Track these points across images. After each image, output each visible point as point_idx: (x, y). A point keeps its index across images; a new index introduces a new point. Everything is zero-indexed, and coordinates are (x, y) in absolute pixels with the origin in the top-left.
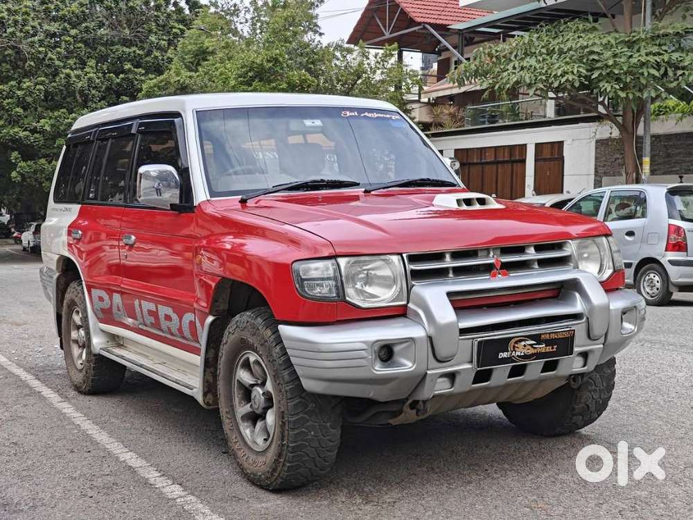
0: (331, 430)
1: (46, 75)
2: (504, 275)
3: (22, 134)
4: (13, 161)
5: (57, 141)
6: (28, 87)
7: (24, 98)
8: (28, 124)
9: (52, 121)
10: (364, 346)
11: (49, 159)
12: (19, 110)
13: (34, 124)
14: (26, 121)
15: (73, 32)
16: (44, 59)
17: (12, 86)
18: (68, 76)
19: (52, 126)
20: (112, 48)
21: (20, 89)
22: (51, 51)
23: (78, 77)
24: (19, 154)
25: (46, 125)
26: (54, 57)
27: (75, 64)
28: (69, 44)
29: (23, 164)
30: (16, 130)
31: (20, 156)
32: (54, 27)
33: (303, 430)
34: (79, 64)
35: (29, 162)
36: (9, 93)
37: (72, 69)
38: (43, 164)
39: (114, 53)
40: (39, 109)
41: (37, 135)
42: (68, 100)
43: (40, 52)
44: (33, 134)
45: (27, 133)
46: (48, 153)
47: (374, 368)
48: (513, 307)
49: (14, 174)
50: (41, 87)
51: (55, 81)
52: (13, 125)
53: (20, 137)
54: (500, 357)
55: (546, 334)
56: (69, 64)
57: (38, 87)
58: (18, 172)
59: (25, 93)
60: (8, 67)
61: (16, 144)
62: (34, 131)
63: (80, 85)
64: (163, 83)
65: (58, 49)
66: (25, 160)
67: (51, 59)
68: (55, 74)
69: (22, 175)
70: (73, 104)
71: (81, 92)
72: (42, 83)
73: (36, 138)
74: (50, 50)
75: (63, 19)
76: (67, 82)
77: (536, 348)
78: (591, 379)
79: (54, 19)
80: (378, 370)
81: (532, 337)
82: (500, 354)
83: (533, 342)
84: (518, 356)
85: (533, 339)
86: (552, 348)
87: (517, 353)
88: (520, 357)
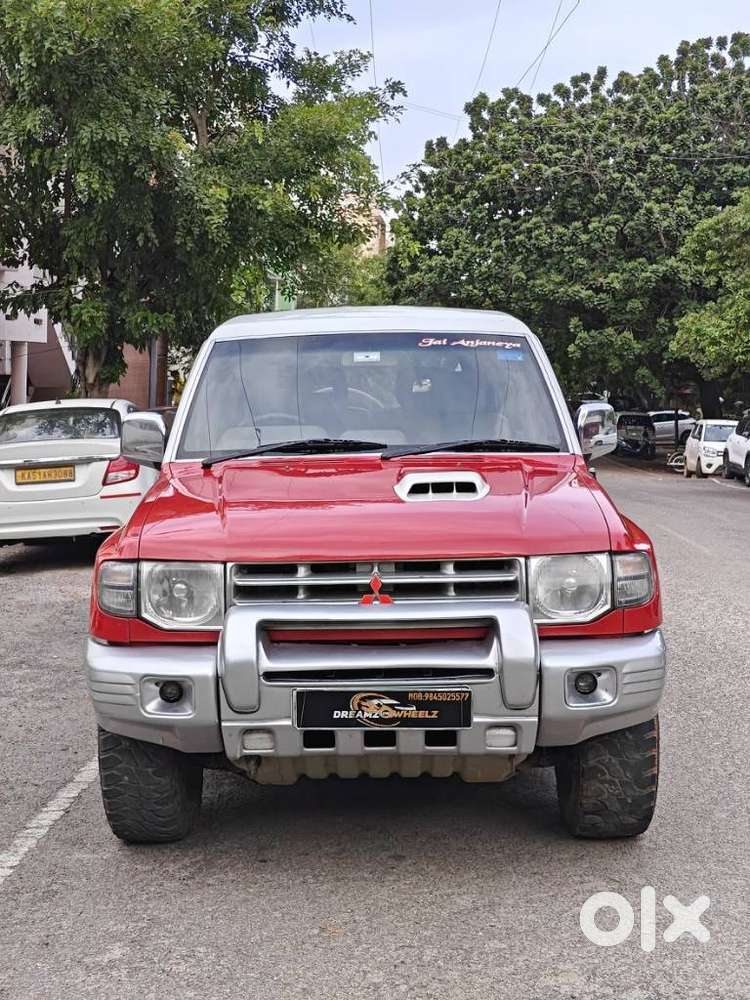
0: (155, 778)
1: (622, 212)
2: (384, 601)
3: (584, 293)
4: (572, 330)
5: (630, 303)
6: (595, 229)
7: (588, 244)
8: (594, 279)
9: (626, 276)
10: (130, 680)
11: (621, 328)
12: (582, 261)
13: (601, 280)
14: (591, 276)
15: (664, 148)
16: (619, 189)
17: (576, 229)
18: (650, 211)
19: (626, 282)
20: (719, 167)
21: (586, 231)
22: (631, 177)
23: (665, 212)
24: (580, 320)
25: (615, 280)
26: (633, 185)
27: (664, 193)
28: (656, 166)
29: (583, 334)
30: (577, 287)
31: (581, 323)
32: (642, 143)
33: (115, 772)
34: (670, 193)
35: (593, 331)
36: (571, 238)
37: (658, 201)
38: (611, 336)
39: (721, 174)
40: (611, 259)
41: (602, 295)
42: (650, 245)
43: (614, 180)
44: (597, 294)
45: (590, 292)
46: (619, 319)
47: (144, 709)
48: (405, 648)
49: (571, 348)
50: (613, 228)
51: (632, 220)
52: (575, 282)
53: (582, 298)
54: (335, 716)
55: (418, 692)
56: (655, 194)
57: (607, 228)
58: (577, 345)
59: (591, 238)
60: (576, 202)
61: (576, 307)
62: (598, 290)
63: (665, 224)
64: (721, 225)
65: (641, 174)
66: (587, 328)
67: (628, 188)
68: (635, 209)
69: (581, 348)
70: (656, 250)
71: (667, 233)
72: (613, 223)
73: (601, 299)
74: (629, 175)
75: (651, 131)
76: (647, 221)
77: (400, 711)
78: (603, 764)
79: (640, 131)
80: (150, 713)
81: (390, 695)
82: (336, 712)
83: (395, 702)
84: (367, 718)
85: (391, 698)
86: (430, 714)
87: (366, 715)
88: (371, 720)
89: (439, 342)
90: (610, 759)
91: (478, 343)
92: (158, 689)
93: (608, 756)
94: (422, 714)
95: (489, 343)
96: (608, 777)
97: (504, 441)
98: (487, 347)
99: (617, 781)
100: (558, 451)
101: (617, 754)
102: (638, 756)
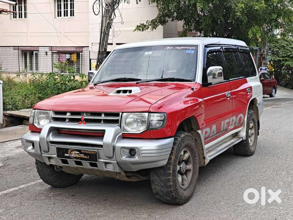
2: (84, 123)
10: (24, 141)
55: (83, 150)
80: (28, 150)
81: (77, 150)
82: (65, 154)
83: (78, 153)
84: (73, 157)
85: (78, 151)
86: (87, 157)
87: (72, 156)
88: (74, 157)
89: (170, 48)
90: (156, 178)
91: (182, 48)
92: (32, 144)
93: (156, 177)
94: (85, 157)
95: (185, 48)
96: (157, 184)
97: (173, 78)
98: (184, 49)
99: (159, 185)
100: (191, 81)
101: (158, 176)
102: (164, 178)
